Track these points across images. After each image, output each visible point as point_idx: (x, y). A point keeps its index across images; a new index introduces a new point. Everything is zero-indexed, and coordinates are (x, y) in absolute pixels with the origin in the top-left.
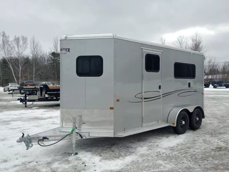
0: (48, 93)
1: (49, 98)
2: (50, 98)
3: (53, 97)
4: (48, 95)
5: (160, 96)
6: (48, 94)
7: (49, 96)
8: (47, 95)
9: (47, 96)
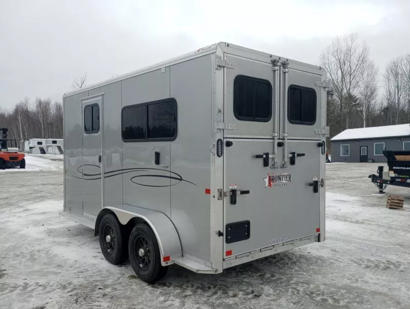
0: (394, 168)
1: (397, 180)
2: (400, 180)
3: (406, 179)
4: (395, 173)
5: (101, 174)
6: (395, 171)
7: (397, 175)
8: (393, 172)
9: (392, 174)
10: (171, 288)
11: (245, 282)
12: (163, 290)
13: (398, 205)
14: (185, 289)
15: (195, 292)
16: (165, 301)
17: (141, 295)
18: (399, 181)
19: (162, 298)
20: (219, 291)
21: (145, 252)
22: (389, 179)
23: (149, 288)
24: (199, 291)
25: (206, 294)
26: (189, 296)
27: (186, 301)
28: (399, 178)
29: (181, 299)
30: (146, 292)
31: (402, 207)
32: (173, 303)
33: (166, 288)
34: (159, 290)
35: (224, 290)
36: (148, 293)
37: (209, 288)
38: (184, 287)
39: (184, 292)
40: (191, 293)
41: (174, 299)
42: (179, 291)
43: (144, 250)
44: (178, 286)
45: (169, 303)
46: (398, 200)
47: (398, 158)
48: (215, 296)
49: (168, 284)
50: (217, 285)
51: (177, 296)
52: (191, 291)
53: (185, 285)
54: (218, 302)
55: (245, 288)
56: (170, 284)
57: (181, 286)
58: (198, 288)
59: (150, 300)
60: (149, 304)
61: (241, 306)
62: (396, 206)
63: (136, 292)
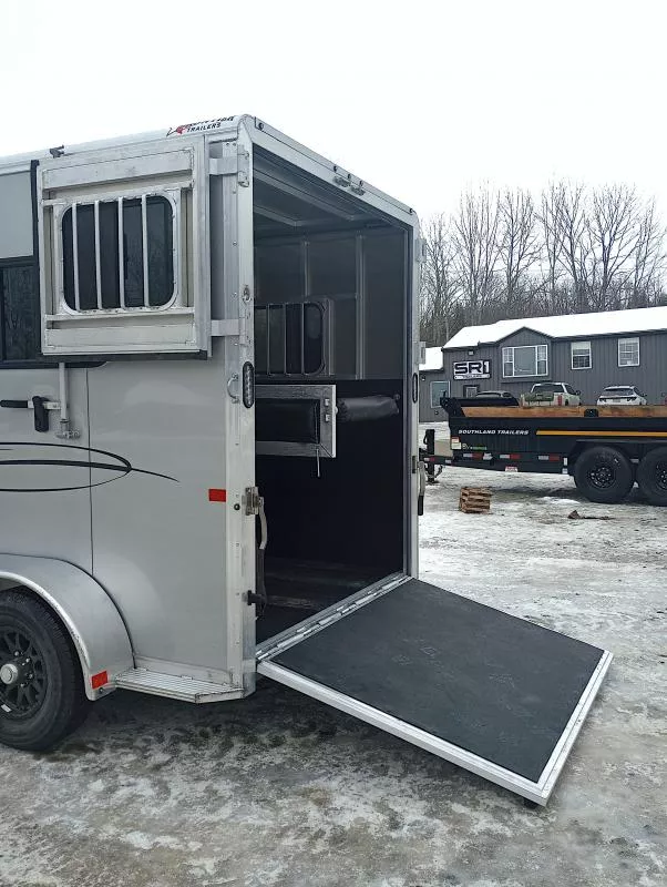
3: (483, 452)
4: (461, 441)
7: (465, 446)
8: (457, 440)
10: (106, 753)
11: (280, 705)
12: (89, 762)
13: (480, 504)
14: (145, 750)
15: (175, 753)
16: (111, 790)
17: (32, 787)
18: (470, 458)
19: (98, 785)
20: (234, 740)
21: (21, 671)
22: (450, 454)
23: (45, 765)
24: (185, 748)
25: (208, 753)
26: (167, 763)
27: (165, 778)
28: (469, 451)
29: (149, 777)
30: (43, 776)
31: (488, 508)
32: (137, 790)
33: (91, 755)
34: (77, 767)
35: (244, 734)
36: (49, 780)
37: (205, 736)
38: (139, 743)
39: (146, 757)
40: (167, 757)
41: (132, 780)
42: (132, 757)
43: (17, 664)
44: (123, 746)
45: (123, 793)
46: (480, 494)
47: (469, 411)
48: (233, 753)
49: (91, 746)
50: (220, 726)
51: (133, 770)
52: (164, 751)
53: (139, 739)
54: (247, 765)
55: (291, 720)
56: (96, 743)
57: (129, 745)
58: (176, 740)
59: (69, 796)
60: (70, 806)
61: (307, 765)
62: (477, 507)
63: (11, 781)
